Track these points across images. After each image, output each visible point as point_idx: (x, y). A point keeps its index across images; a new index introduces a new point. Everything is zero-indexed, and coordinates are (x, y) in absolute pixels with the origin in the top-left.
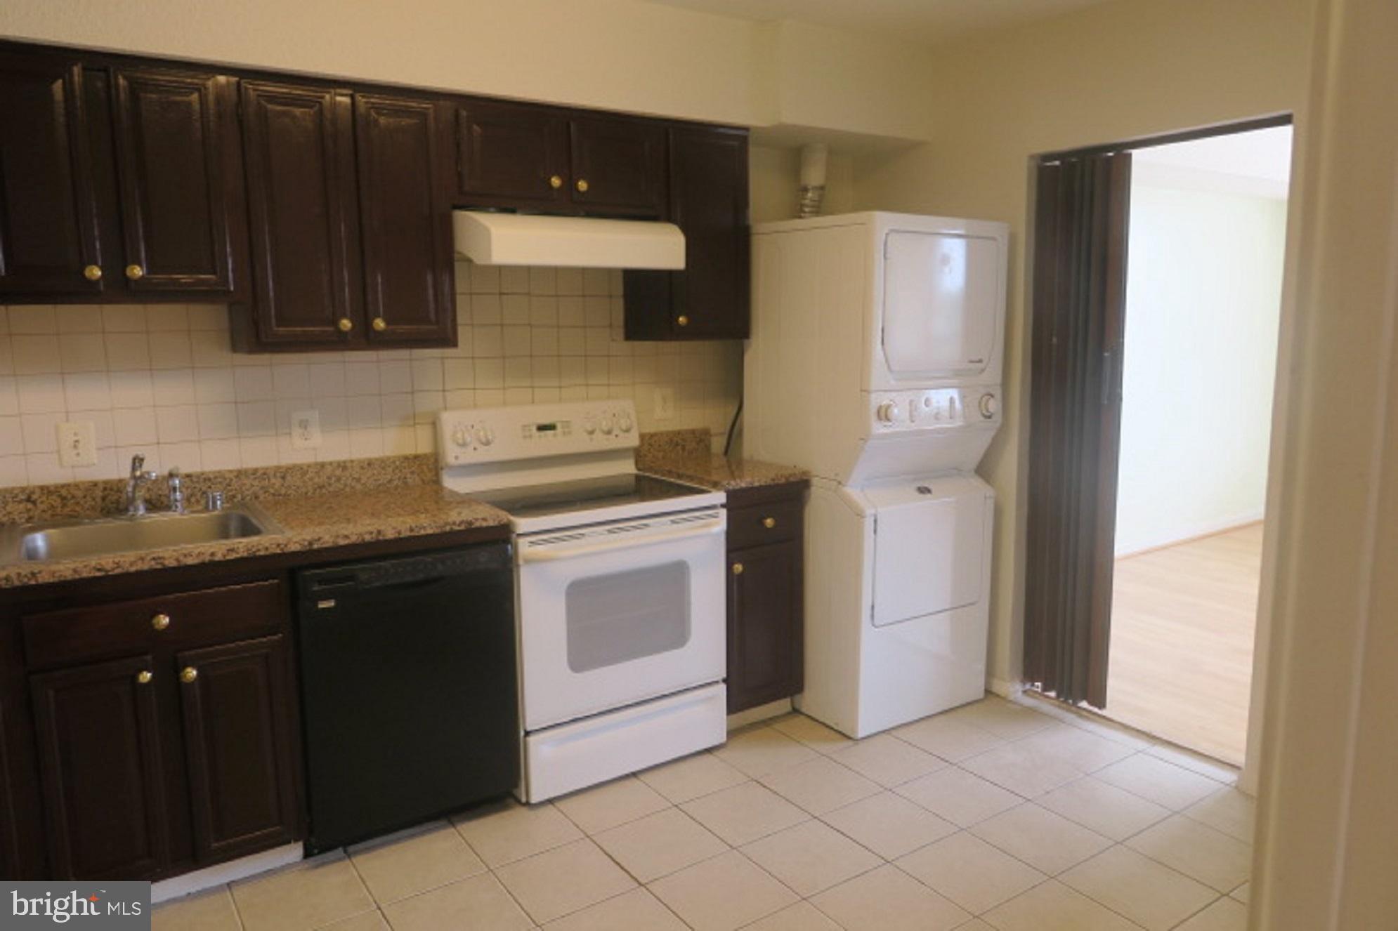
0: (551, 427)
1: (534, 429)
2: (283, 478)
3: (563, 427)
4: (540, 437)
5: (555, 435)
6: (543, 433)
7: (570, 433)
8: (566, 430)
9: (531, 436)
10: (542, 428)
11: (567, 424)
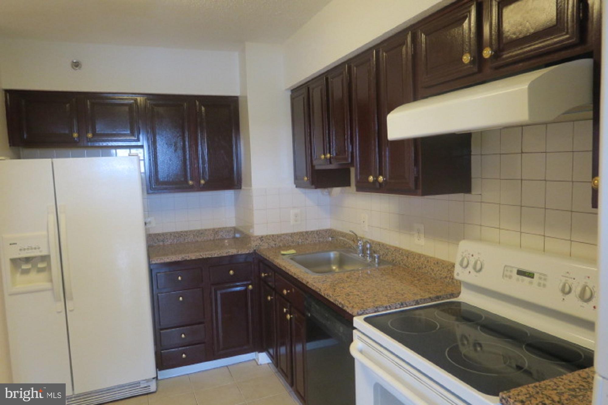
0: (530, 275)
1: (515, 271)
2: (407, 257)
3: (540, 278)
4: (518, 280)
5: (531, 283)
6: (521, 277)
7: (544, 286)
8: (542, 282)
9: (510, 277)
10: (521, 273)
11: (544, 277)
